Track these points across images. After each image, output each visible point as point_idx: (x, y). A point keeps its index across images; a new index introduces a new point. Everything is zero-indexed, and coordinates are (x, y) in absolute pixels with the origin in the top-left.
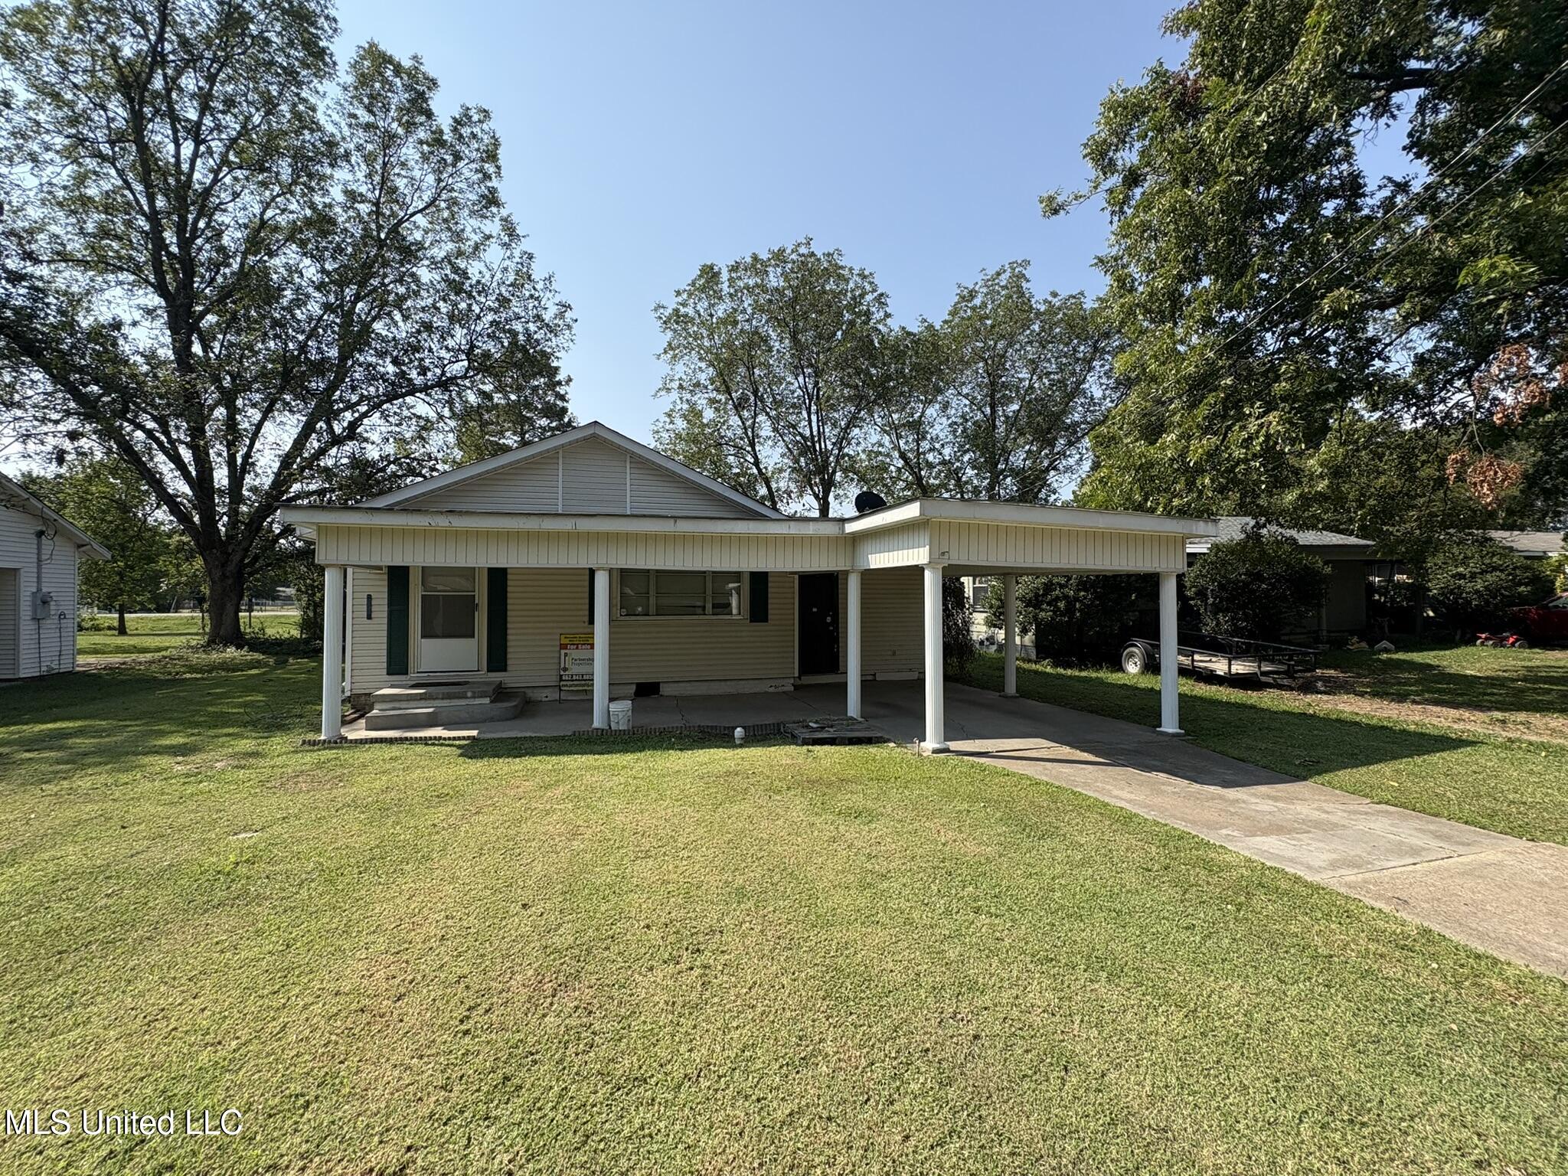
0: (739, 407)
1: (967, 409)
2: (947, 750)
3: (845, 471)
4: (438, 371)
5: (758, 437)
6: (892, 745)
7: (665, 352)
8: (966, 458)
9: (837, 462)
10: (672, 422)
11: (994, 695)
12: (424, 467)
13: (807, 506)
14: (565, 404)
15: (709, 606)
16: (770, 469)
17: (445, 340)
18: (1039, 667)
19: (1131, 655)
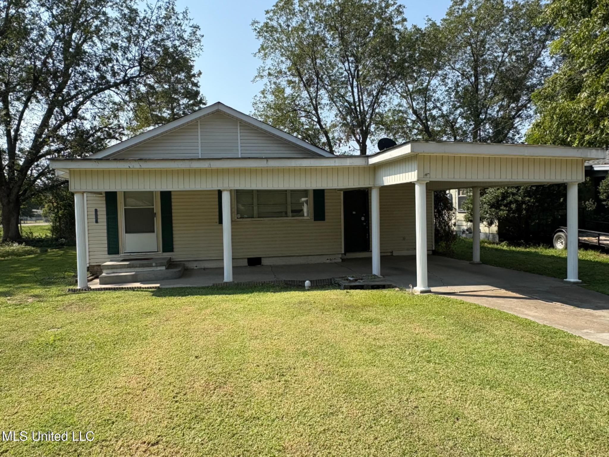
0: (307, 85)
1: (460, 79)
2: (430, 292)
3: (377, 124)
4: (123, 74)
5: (319, 103)
6: (397, 289)
7: (259, 52)
8: (458, 112)
9: (371, 118)
10: (265, 97)
11: (466, 263)
12: (116, 133)
13: (352, 148)
14: (198, 89)
15: (289, 211)
16: (328, 125)
17: (126, 54)
18: (499, 247)
19: (559, 237)
